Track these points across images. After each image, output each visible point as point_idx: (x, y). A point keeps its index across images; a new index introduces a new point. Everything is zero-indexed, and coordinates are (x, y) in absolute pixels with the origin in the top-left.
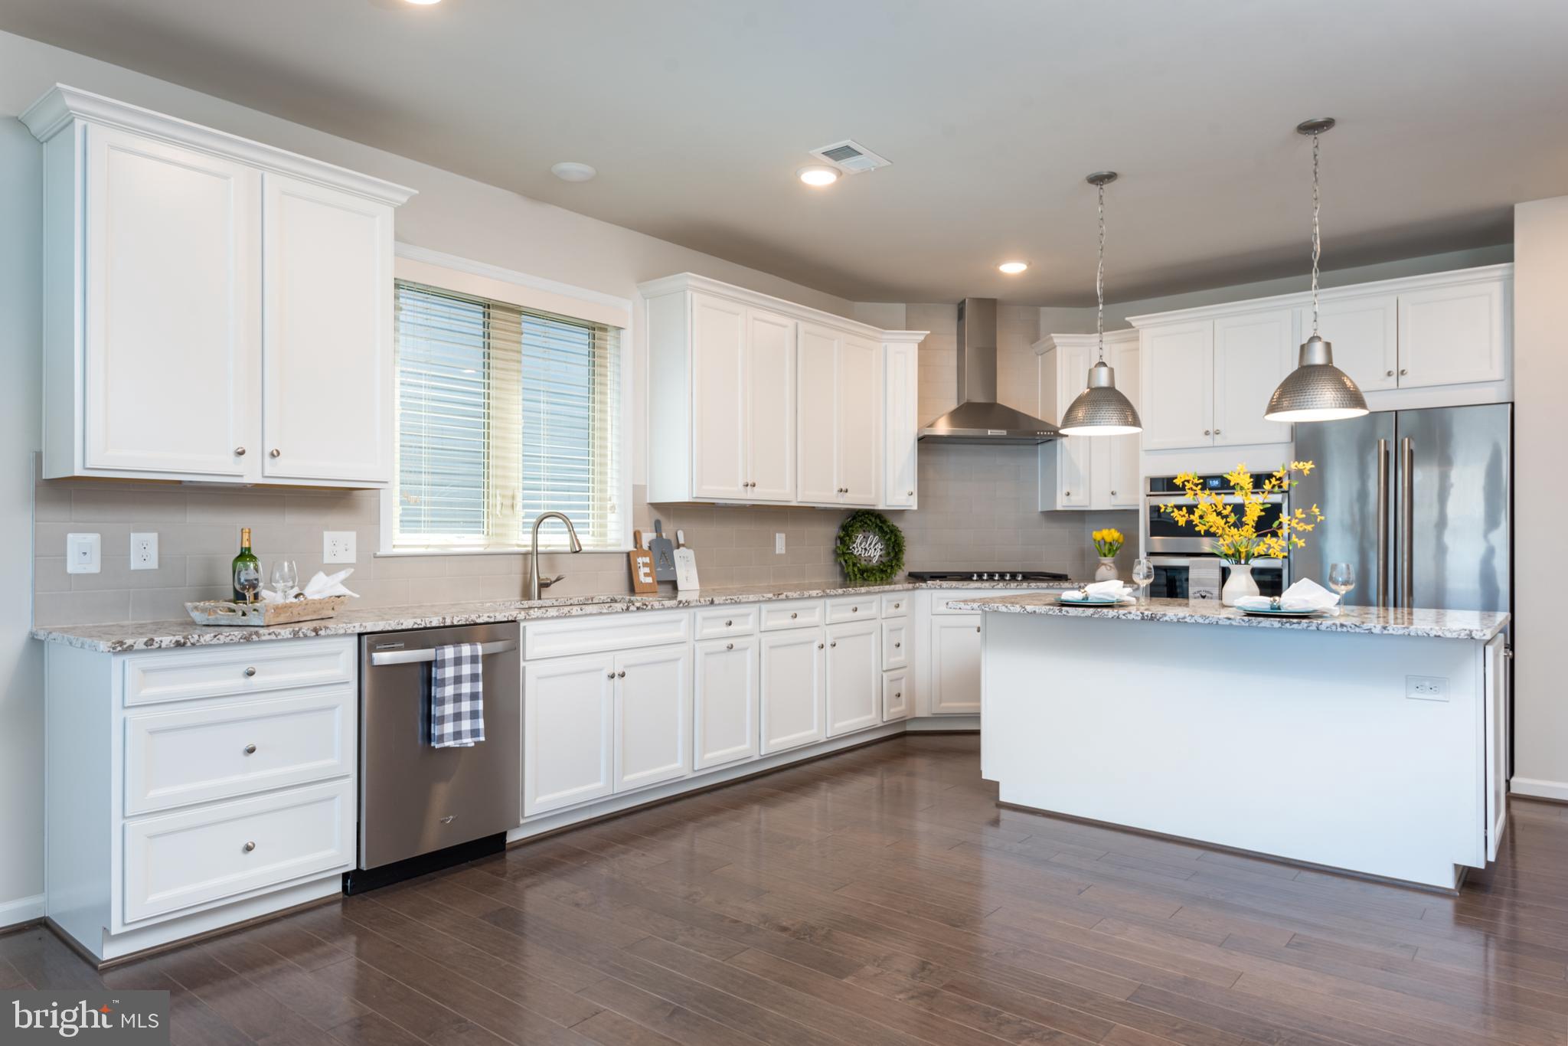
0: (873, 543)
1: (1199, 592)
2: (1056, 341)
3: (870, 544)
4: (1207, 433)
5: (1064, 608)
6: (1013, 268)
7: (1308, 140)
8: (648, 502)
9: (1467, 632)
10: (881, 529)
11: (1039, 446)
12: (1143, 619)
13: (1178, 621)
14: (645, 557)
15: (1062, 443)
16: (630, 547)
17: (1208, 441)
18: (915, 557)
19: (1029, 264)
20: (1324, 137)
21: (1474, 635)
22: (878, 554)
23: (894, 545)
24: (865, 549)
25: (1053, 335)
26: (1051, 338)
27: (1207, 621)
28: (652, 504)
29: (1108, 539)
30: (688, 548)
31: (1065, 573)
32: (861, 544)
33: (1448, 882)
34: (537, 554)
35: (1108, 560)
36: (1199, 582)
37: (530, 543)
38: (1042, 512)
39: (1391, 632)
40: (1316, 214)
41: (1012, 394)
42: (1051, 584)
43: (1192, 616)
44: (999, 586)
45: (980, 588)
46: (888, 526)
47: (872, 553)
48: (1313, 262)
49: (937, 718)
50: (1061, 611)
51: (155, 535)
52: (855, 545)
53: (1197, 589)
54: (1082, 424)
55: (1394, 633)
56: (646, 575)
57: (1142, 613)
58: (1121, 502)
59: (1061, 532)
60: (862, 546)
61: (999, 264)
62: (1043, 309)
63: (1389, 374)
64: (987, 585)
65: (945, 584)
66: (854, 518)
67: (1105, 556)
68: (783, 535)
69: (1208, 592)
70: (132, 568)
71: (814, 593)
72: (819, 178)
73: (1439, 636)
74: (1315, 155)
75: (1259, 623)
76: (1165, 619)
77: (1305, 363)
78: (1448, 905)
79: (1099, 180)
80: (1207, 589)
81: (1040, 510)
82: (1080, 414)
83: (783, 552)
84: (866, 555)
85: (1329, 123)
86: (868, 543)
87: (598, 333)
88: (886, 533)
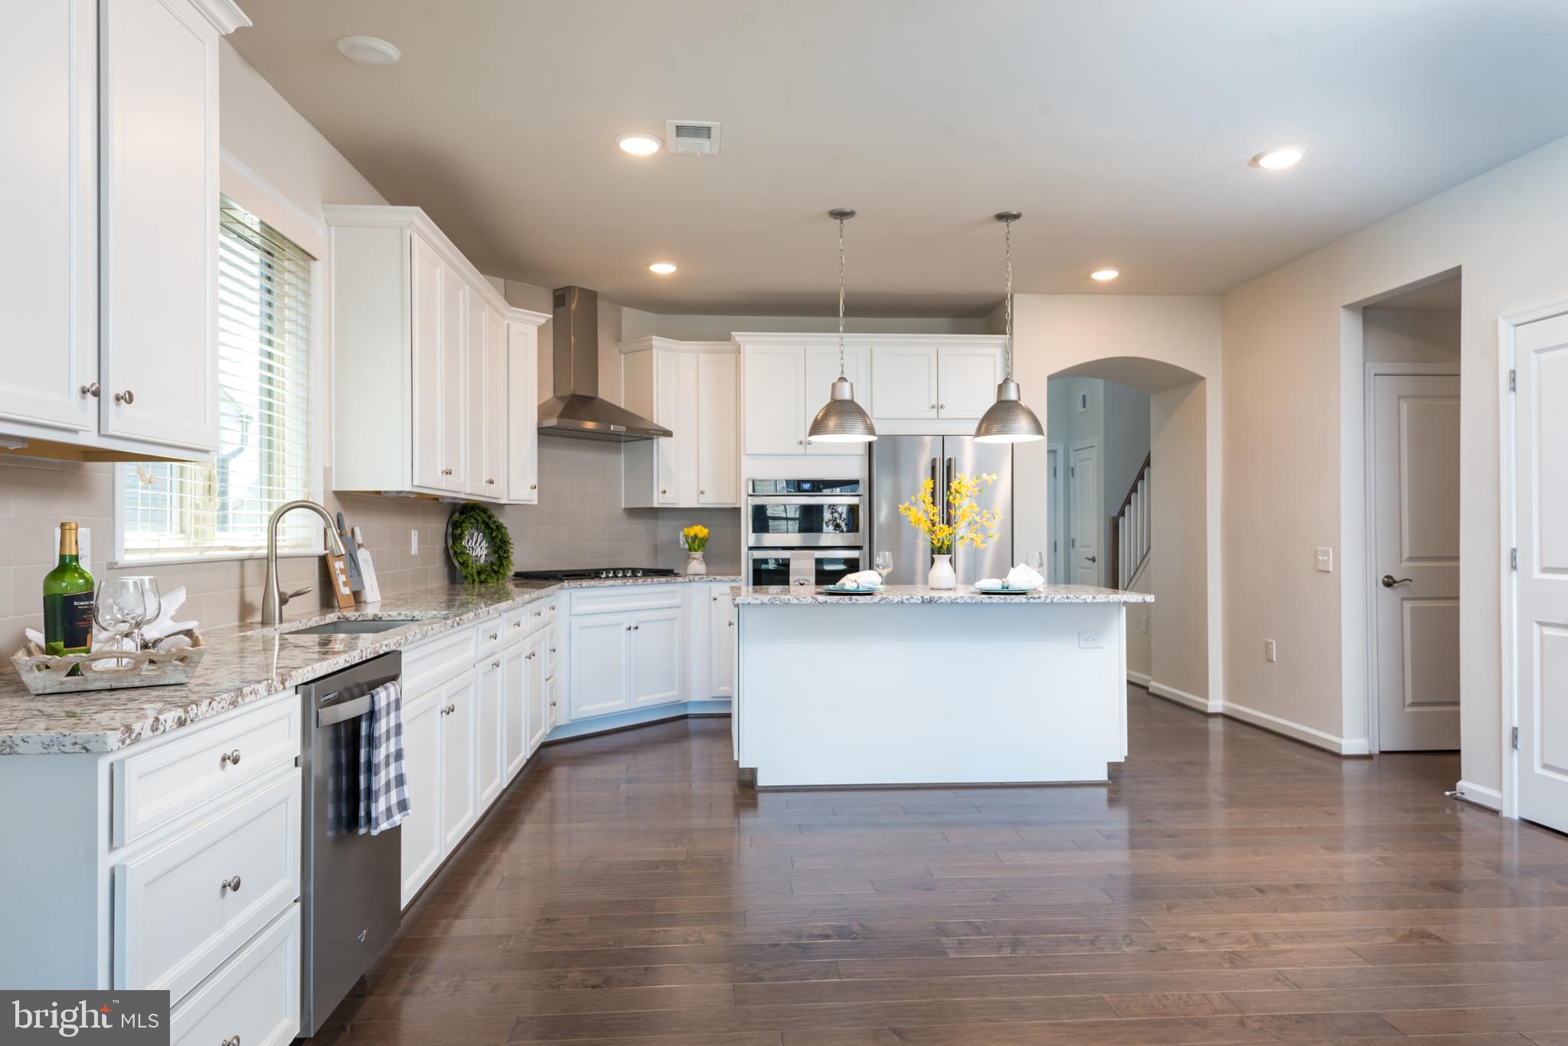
0: (479, 541)
2: (654, 343)
3: (476, 543)
4: (801, 443)
6: (663, 269)
7: (1003, 224)
8: (334, 490)
10: (487, 525)
11: (623, 444)
16: (323, 549)
17: (801, 449)
18: (521, 558)
20: (1013, 224)
22: (485, 553)
23: (499, 545)
24: (474, 548)
25: (654, 337)
26: (651, 339)
28: (335, 493)
29: (701, 535)
30: (366, 549)
32: (468, 542)
33: (1102, 776)
34: (276, 558)
35: (698, 555)
36: (799, 572)
37: (265, 543)
38: (625, 509)
40: (1009, 284)
41: (612, 389)
42: (669, 579)
44: (629, 583)
45: (614, 586)
46: (495, 522)
47: (479, 551)
49: (575, 724)
52: (464, 544)
53: (796, 578)
56: (345, 584)
58: (725, 500)
59: (640, 527)
60: (469, 544)
61: (648, 264)
62: (625, 309)
63: (933, 407)
64: (619, 582)
65: (585, 583)
66: (462, 513)
67: (695, 551)
68: (416, 532)
69: (805, 580)
72: (639, 146)
74: (1008, 239)
78: (1103, 792)
79: (840, 215)
80: (805, 577)
81: (623, 507)
83: (417, 553)
84: (474, 554)
85: (1017, 217)
86: (474, 541)
88: (492, 529)
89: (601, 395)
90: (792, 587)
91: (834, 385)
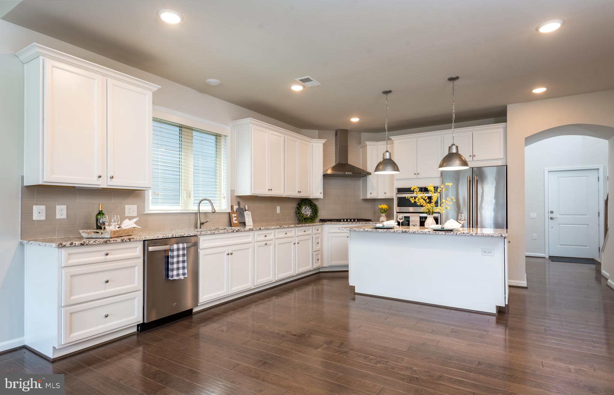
1: (413, 224)
2: (367, 144)
3: (307, 210)
4: (415, 174)
5: (377, 229)
6: (355, 120)
7: (451, 83)
8: (236, 195)
9: (501, 234)
10: (311, 205)
11: (361, 178)
12: (402, 232)
13: (413, 233)
14: (235, 214)
15: (369, 177)
16: (230, 211)
17: (415, 176)
18: (322, 214)
19: (360, 119)
20: (456, 82)
21: (502, 235)
22: (310, 213)
23: (315, 210)
24: (306, 212)
25: (366, 142)
26: (365, 143)
27: (422, 233)
28: (237, 196)
29: (384, 208)
30: (249, 211)
31: (370, 219)
32: (304, 210)
33: (494, 311)
34: (199, 213)
35: (383, 215)
36: (413, 221)
37: (197, 209)
38: (362, 199)
39: (478, 235)
40: (454, 106)
41: (352, 161)
42: (366, 222)
43: (418, 231)
44: (350, 223)
45: (344, 224)
46: (313, 204)
47: (308, 213)
48: (453, 121)
49: (330, 267)
50: (376, 230)
51: (65, 206)
52: (302, 210)
53: (412, 223)
54: (382, 170)
55: (479, 235)
56: (235, 220)
57: (402, 231)
58: (388, 196)
59: (368, 205)
61: (350, 119)
62: (362, 133)
63: (470, 156)
64: (346, 223)
65: (333, 223)
66: (302, 201)
67: (383, 213)
68: (279, 207)
69: (415, 224)
70: (57, 218)
71: (292, 226)
72: (297, 88)
73: (492, 236)
74: (453, 88)
75: (438, 233)
76: (409, 232)
77: (450, 152)
78: (494, 318)
79: (386, 93)
80: (416, 223)
81: (361, 198)
82: (381, 167)
83: (279, 212)
85: (457, 78)
86: (307, 209)
87: (218, 138)
88: (313, 206)
89: (349, 163)
90: (410, 227)
91: (384, 154)
